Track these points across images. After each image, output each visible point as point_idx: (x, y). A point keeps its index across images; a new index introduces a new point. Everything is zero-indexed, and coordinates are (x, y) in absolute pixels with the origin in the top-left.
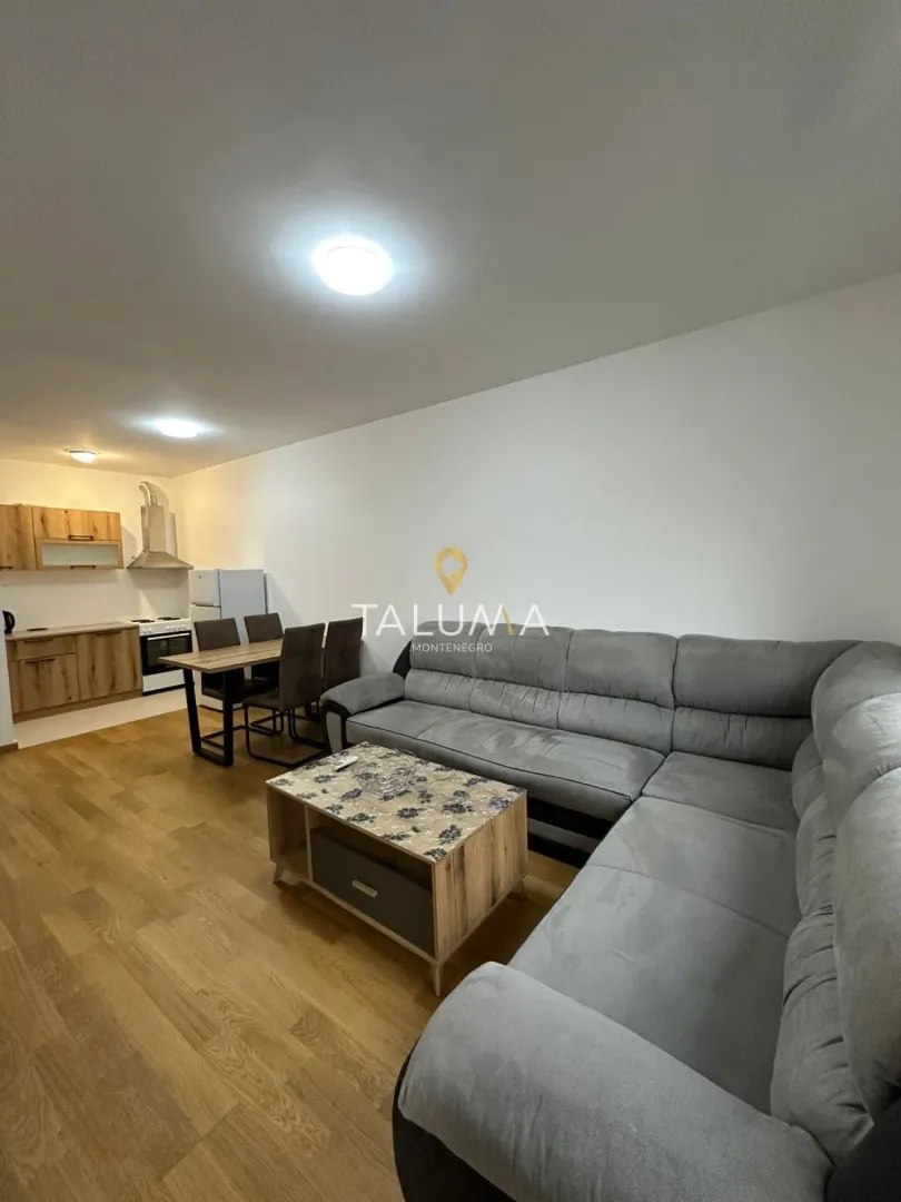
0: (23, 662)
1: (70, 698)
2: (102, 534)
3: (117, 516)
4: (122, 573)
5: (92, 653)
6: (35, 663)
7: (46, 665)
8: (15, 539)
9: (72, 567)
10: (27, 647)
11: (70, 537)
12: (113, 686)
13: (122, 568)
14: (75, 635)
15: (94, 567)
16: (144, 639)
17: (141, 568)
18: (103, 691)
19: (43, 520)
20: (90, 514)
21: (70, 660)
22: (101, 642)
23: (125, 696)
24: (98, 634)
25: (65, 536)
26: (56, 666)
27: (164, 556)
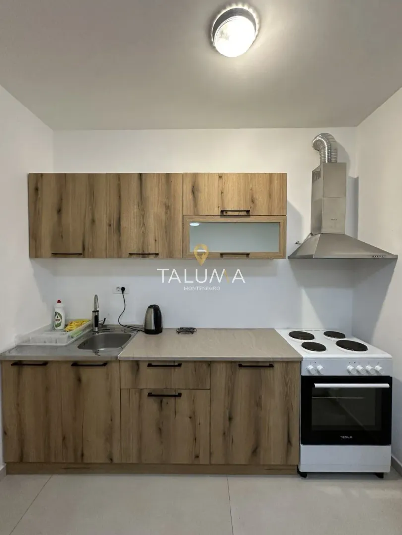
0: (146, 393)
1: (197, 457)
2: (262, 207)
3: (283, 177)
4: (282, 263)
5: (231, 391)
6: (158, 396)
7: (172, 401)
8: (163, 217)
9: (222, 254)
10: (150, 371)
11: (222, 211)
12: (255, 452)
13: (284, 257)
14: (210, 363)
15: (248, 254)
16: (308, 382)
17: (310, 257)
18: (241, 455)
19: (194, 191)
20: (249, 178)
21: (202, 397)
22: (244, 376)
23: (273, 470)
24: (241, 364)
25: (217, 212)
26: (183, 404)
27: (340, 238)
